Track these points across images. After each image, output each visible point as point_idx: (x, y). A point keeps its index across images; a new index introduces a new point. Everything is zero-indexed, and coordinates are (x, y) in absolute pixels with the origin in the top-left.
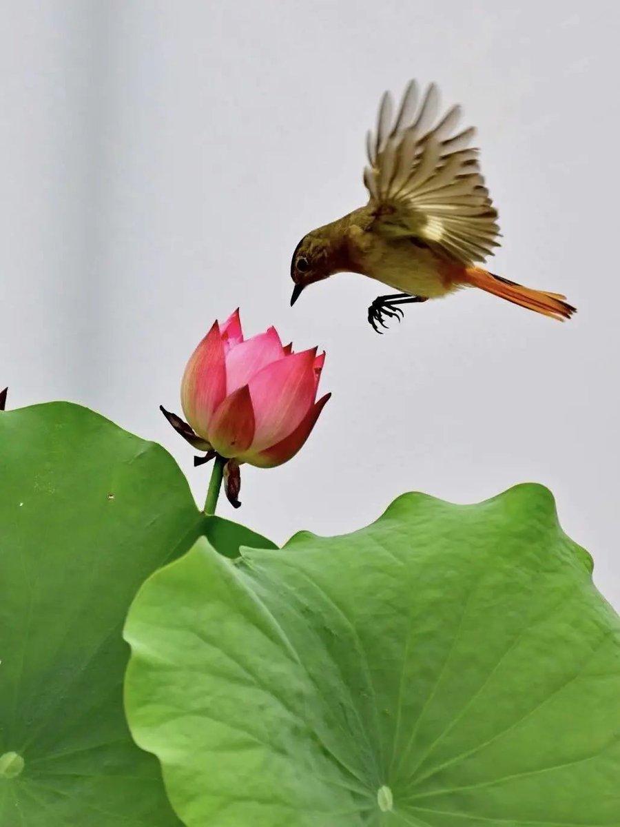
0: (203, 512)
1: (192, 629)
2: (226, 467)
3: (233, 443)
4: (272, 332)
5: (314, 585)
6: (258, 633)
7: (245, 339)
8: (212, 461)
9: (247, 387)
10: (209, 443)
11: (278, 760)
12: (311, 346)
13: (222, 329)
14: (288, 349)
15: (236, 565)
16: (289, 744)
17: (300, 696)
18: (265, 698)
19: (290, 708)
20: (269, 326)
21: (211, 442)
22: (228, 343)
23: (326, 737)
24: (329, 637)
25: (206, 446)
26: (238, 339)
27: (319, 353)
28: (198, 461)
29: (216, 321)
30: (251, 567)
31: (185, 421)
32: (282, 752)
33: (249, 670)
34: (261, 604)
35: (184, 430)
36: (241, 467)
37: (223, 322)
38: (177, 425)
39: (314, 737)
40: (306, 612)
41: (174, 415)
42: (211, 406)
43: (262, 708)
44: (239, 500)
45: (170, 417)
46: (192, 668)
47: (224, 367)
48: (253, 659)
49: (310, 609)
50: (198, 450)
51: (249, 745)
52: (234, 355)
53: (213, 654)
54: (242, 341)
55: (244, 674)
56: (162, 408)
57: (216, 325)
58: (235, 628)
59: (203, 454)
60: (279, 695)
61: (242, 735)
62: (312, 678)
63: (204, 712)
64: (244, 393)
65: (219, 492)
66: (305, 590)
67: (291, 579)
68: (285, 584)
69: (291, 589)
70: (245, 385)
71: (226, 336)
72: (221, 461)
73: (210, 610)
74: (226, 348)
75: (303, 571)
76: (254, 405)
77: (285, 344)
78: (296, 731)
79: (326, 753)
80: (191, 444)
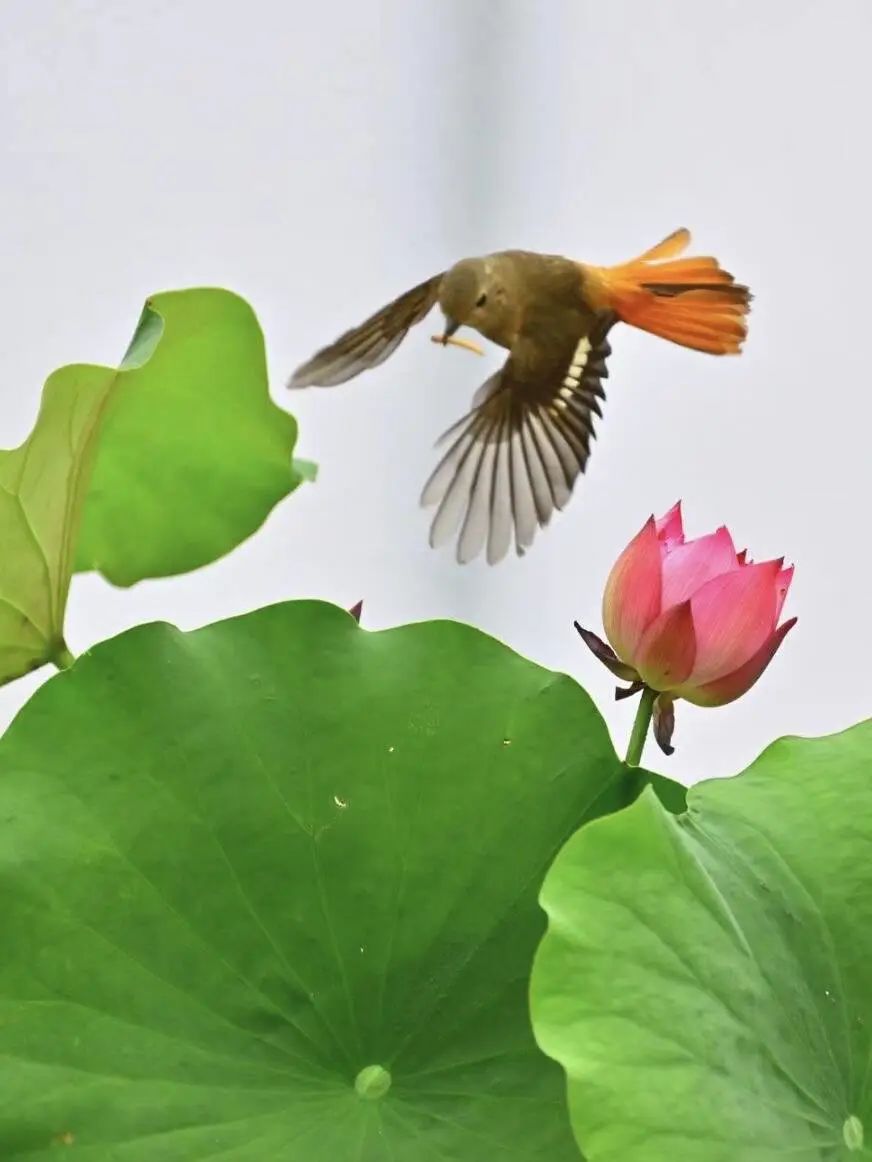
0: (625, 762)
1: (625, 902)
2: (656, 703)
3: (667, 673)
4: (723, 534)
5: (776, 853)
6: (703, 915)
7: (687, 540)
8: (639, 695)
9: (688, 604)
10: (636, 671)
11: (718, 1081)
12: (774, 557)
13: (659, 526)
14: (742, 556)
15: (679, 822)
16: (731, 1061)
17: (750, 998)
18: (704, 1000)
19: (734, 1013)
20: (721, 525)
21: (638, 669)
22: (666, 544)
23: (779, 1053)
24: (790, 924)
25: (632, 675)
26: (678, 539)
27: (786, 566)
28: (621, 694)
29: (653, 516)
30: (697, 826)
31: (606, 641)
32: (721, 1070)
33: (688, 962)
34: (708, 876)
35: (603, 652)
36: (676, 703)
37: (661, 516)
38: (596, 646)
39: (763, 1051)
40: (762, 890)
41: (591, 635)
42: (641, 622)
43: (700, 1013)
44: (672, 744)
45: (588, 636)
46: (618, 954)
47: (660, 575)
48: (697, 949)
49: (766, 886)
50: (621, 680)
51: (680, 1061)
52: (674, 559)
53: (647, 938)
54: (682, 542)
55: (683, 968)
56: (576, 624)
57: (651, 520)
58: (679, 905)
59: (627, 685)
60: (722, 996)
61: (672, 1047)
62: (765, 975)
63: (627, 1013)
64: (685, 609)
65: (646, 734)
66: (765, 861)
67: (746, 844)
68: (738, 852)
69: (746, 859)
70: (685, 599)
71: (662, 536)
72: (650, 695)
73: (650, 879)
74: (663, 550)
75: (766, 833)
76: (696, 625)
77: (739, 550)
78: (741, 1042)
79: (779, 1073)
80: (613, 671)
